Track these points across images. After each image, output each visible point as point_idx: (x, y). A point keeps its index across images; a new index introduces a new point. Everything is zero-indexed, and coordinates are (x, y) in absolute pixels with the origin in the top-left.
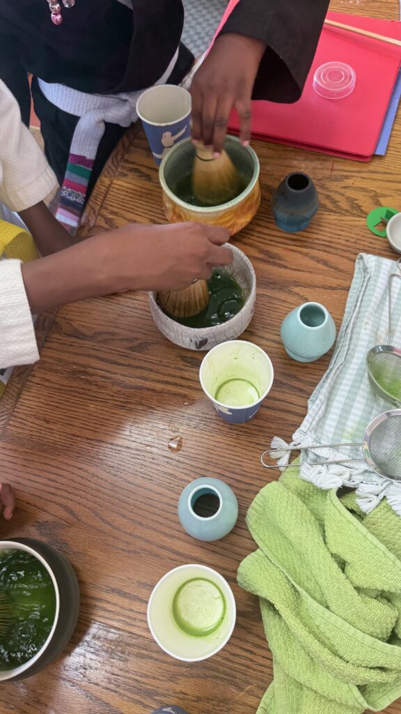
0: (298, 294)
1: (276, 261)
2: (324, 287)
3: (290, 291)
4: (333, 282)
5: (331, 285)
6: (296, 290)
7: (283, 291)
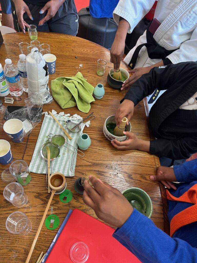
0: (89, 162)
1: (98, 172)
2: (82, 166)
3: (92, 163)
4: (80, 168)
5: (80, 167)
6: (90, 164)
7: (94, 163)
